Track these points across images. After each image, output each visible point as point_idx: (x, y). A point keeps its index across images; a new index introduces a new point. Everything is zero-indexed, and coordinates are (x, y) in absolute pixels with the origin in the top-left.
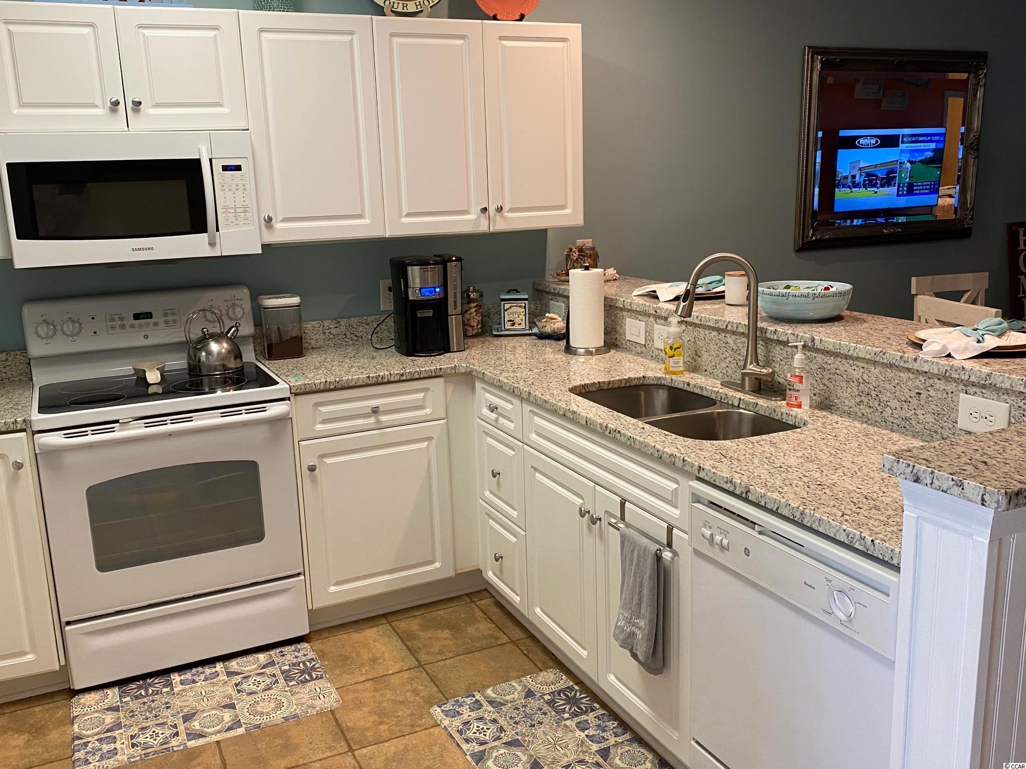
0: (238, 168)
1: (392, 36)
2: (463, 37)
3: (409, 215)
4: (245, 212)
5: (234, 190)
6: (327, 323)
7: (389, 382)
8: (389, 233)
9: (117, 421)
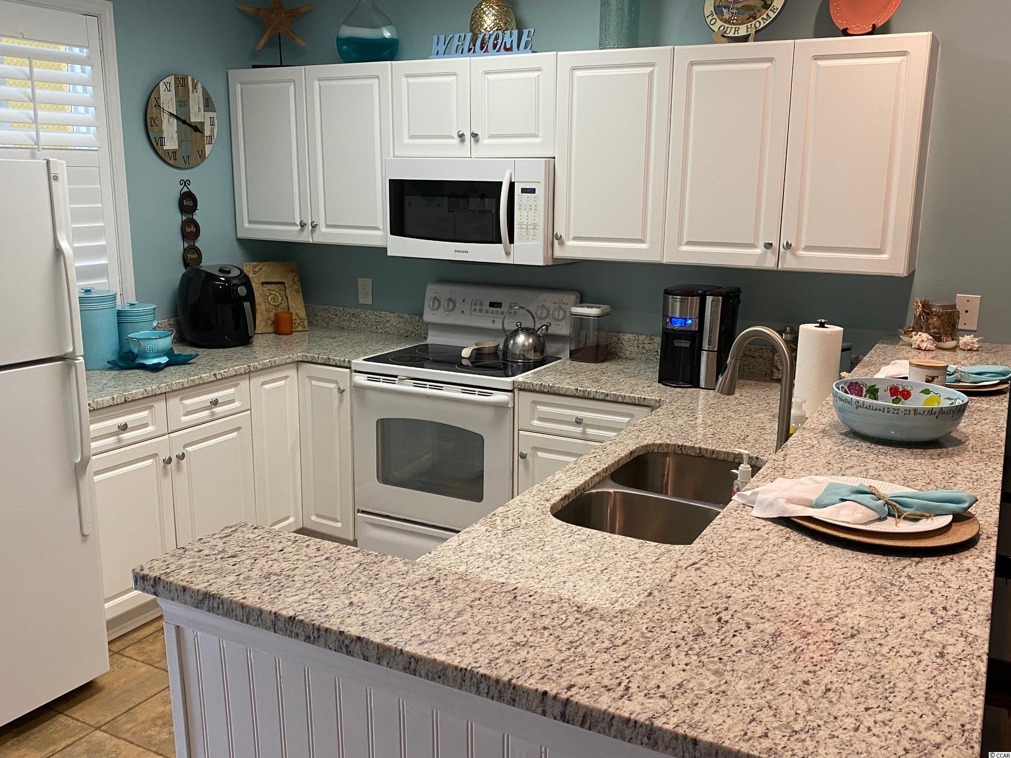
0: (533, 191)
1: (692, 64)
2: (770, 60)
3: (689, 243)
4: (534, 229)
5: (528, 209)
6: (642, 338)
7: (594, 399)
8: (668, 259)
9: (396, 377)
